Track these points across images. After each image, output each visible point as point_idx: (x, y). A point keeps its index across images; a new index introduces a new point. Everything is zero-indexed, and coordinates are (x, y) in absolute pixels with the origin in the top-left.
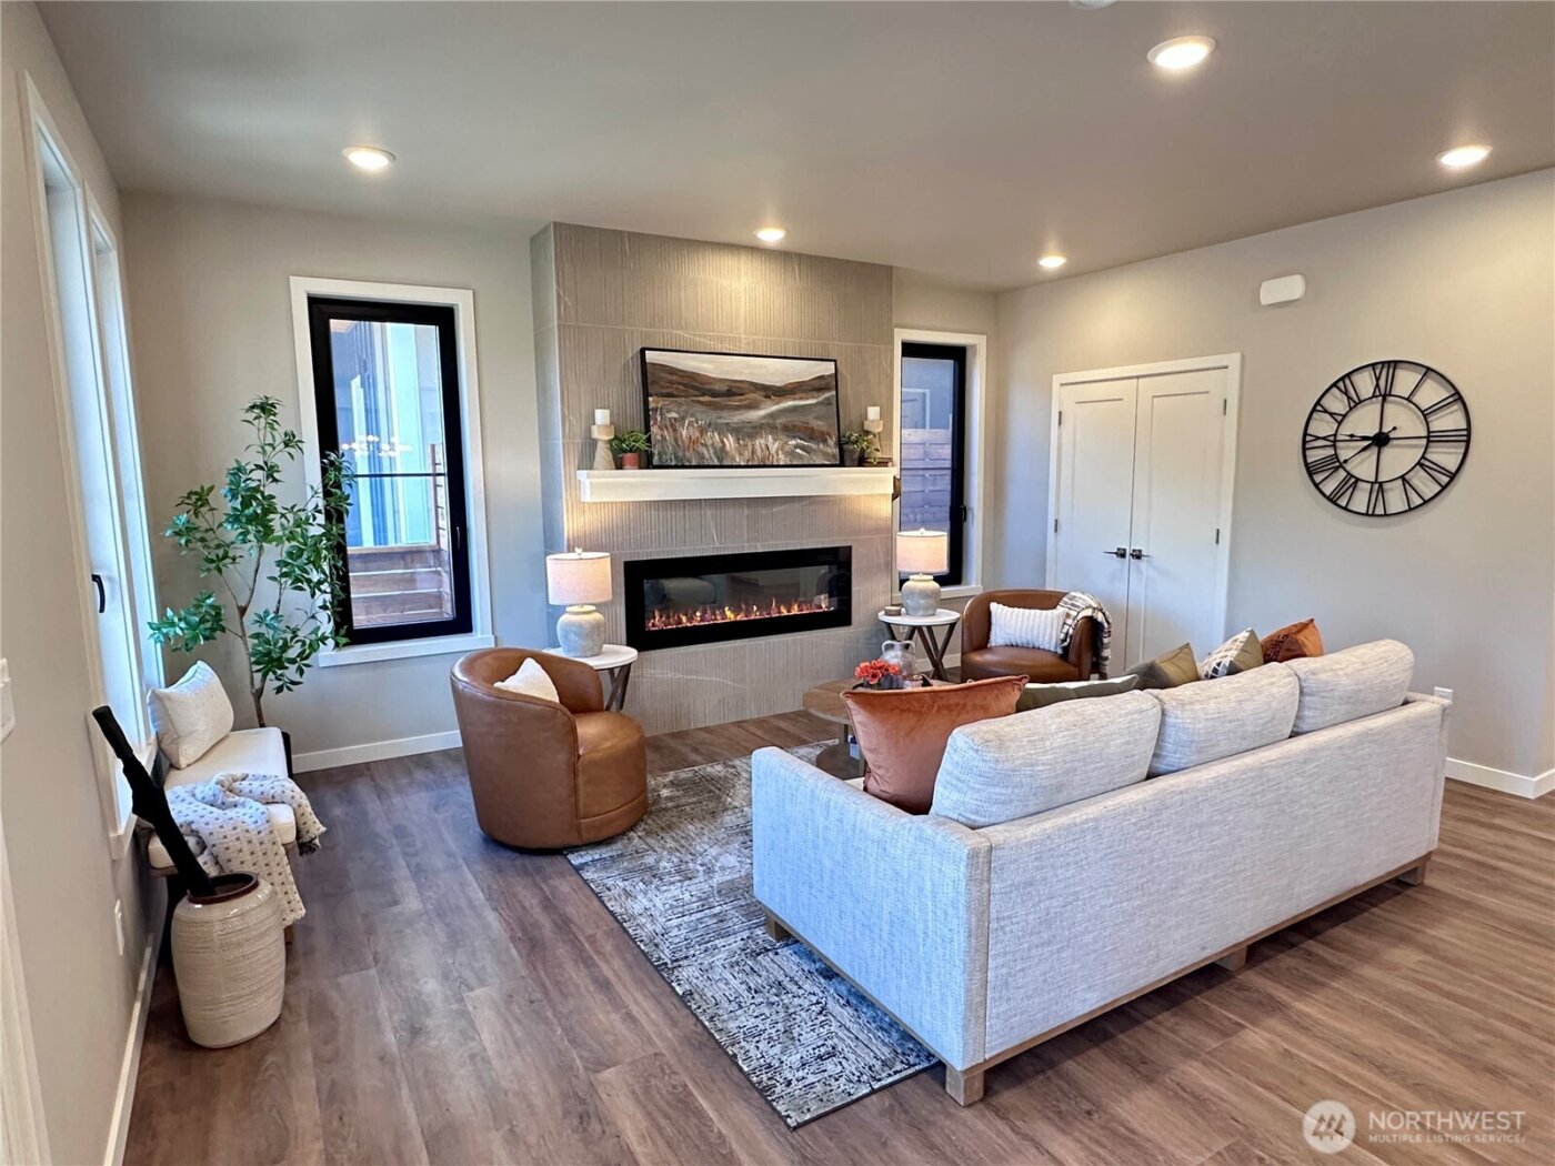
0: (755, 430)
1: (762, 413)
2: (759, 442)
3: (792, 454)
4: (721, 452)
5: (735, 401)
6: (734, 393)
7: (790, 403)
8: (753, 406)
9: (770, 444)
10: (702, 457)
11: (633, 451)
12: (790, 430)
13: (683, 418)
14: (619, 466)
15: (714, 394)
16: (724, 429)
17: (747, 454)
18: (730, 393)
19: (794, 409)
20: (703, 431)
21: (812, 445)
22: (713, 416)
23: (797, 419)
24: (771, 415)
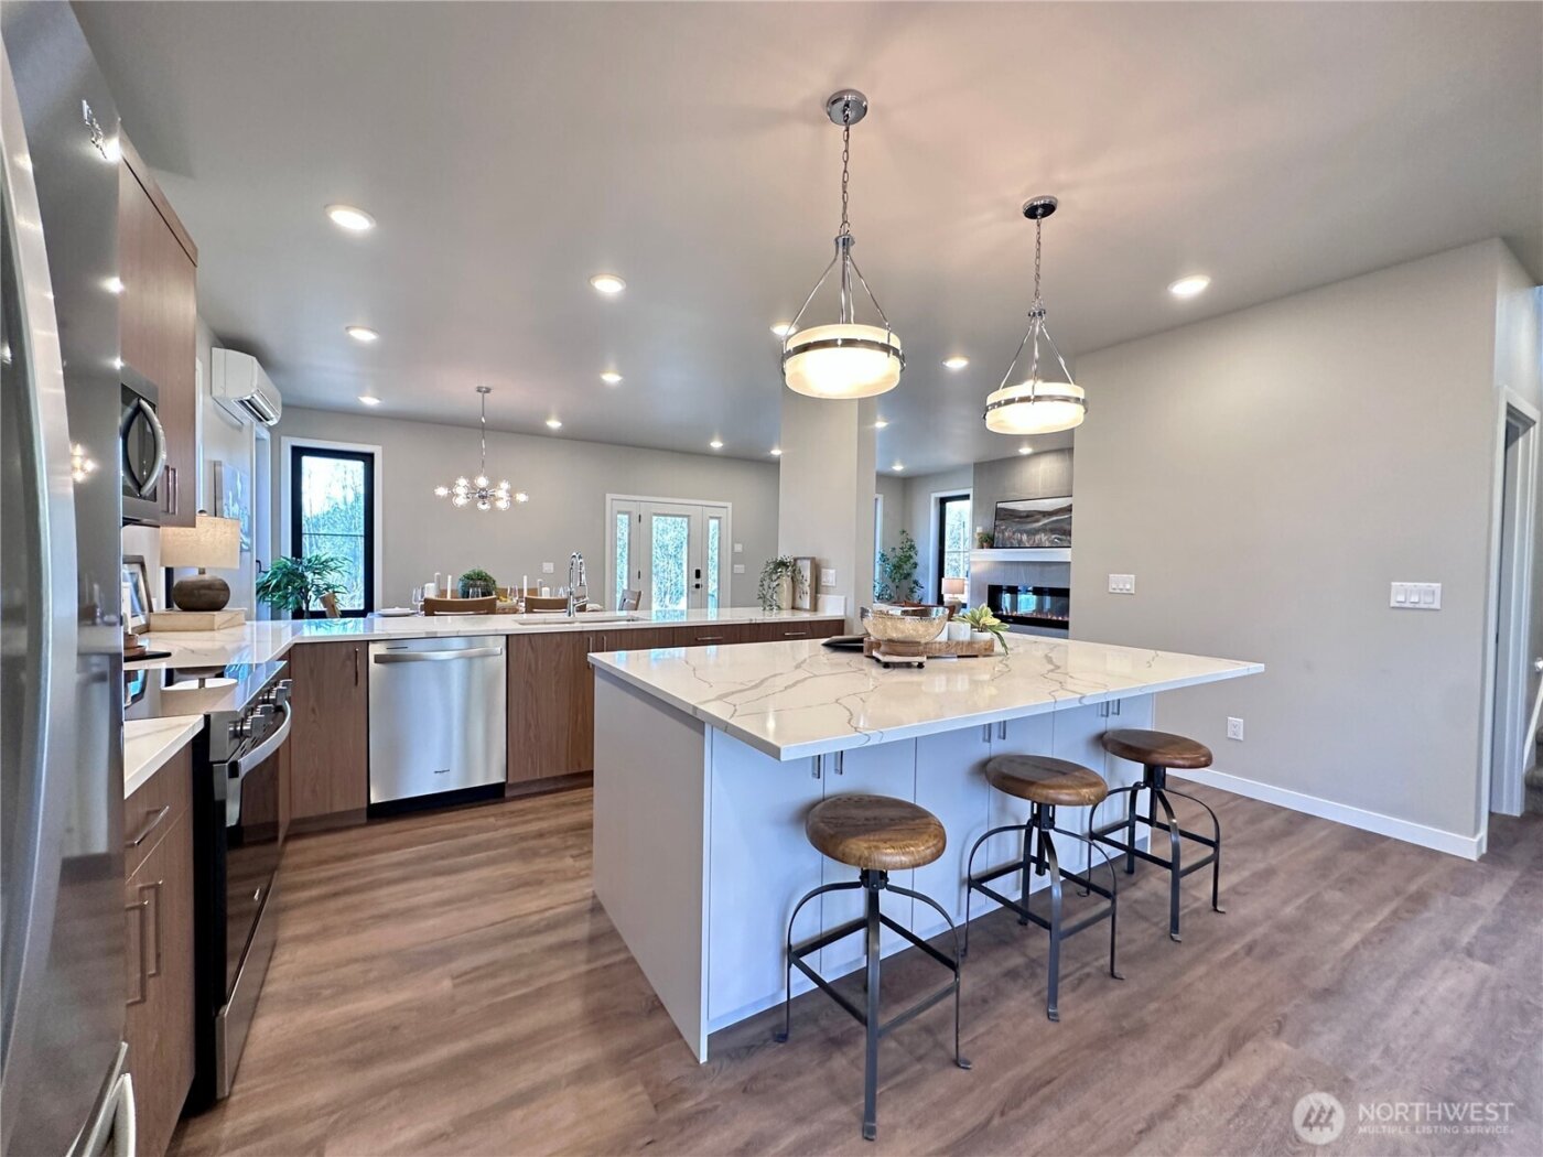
0: (1037, 531)
1: (1041, 524)
2: (1038, 537)
3: (1052, 542)
4: (1020, 541)
5: (1029, 520)
6: (1030, 516)
7: (1055, 518)
8: (1037, 521)
9: (1043, 537)
10: (1011, 543)
11: (989, 541)
12: (1053, 531)
13: (1006, 529)
14: (983, 548)
15: (1021, 517)
16: (1022, 532)
17: (1031, 542)
18: (1027, 516)
19: (1057, 521)
20: (1014, 533)
21: (1064, 537)
22: (1019, 526)
23: (1054, 526)
24: (1045, 525)
